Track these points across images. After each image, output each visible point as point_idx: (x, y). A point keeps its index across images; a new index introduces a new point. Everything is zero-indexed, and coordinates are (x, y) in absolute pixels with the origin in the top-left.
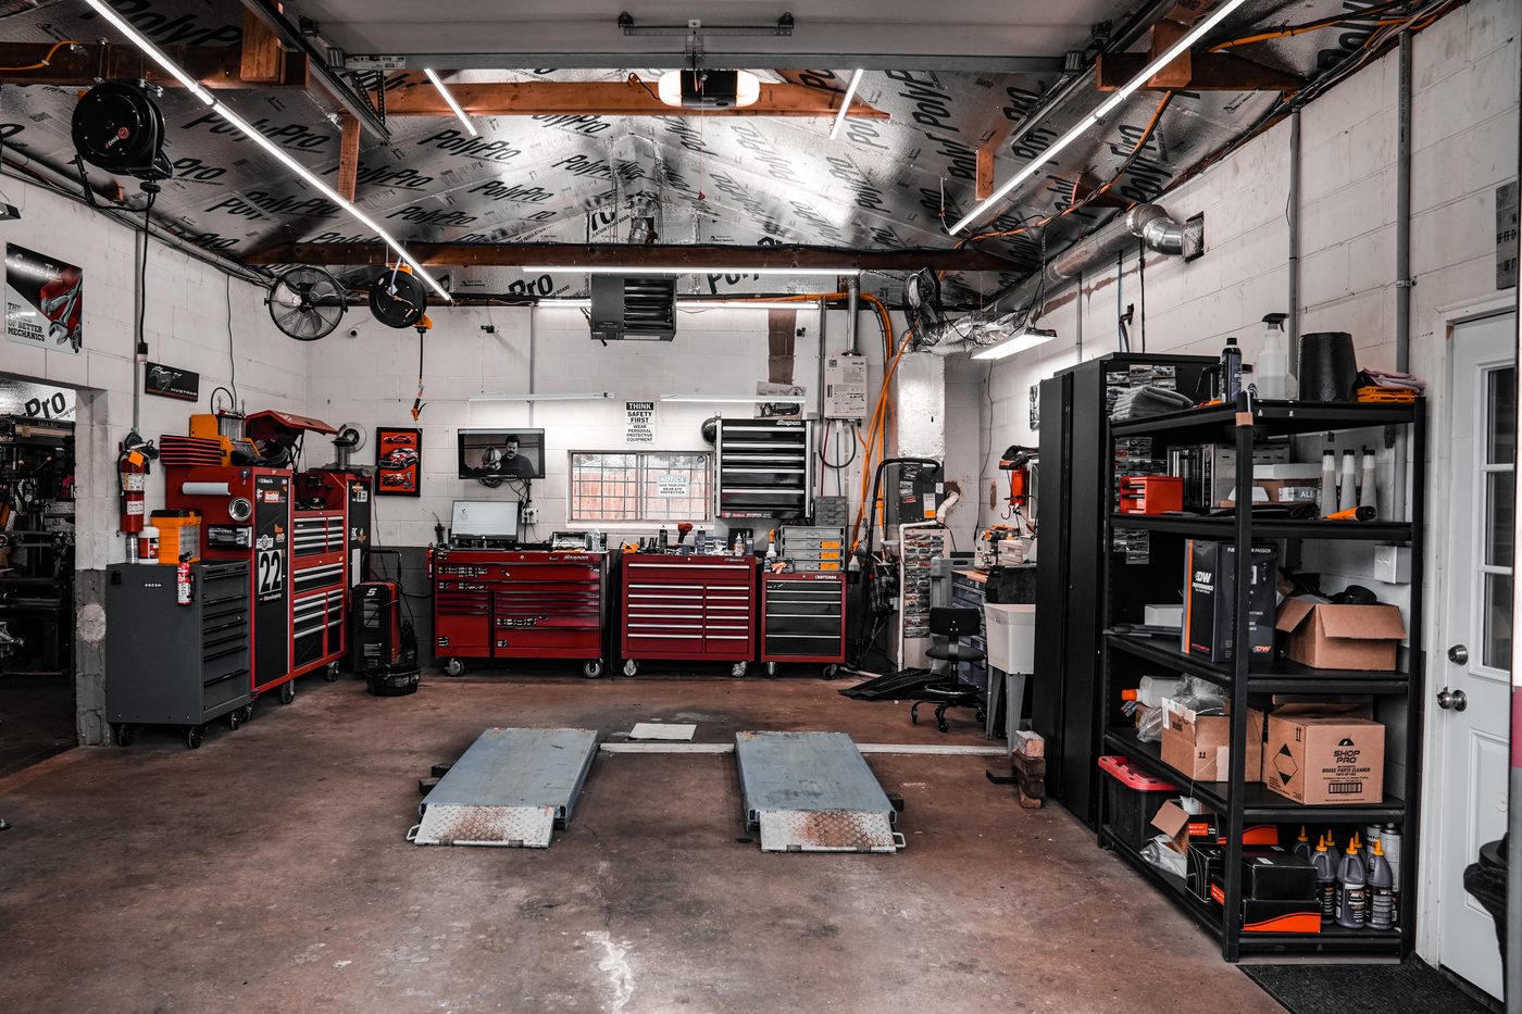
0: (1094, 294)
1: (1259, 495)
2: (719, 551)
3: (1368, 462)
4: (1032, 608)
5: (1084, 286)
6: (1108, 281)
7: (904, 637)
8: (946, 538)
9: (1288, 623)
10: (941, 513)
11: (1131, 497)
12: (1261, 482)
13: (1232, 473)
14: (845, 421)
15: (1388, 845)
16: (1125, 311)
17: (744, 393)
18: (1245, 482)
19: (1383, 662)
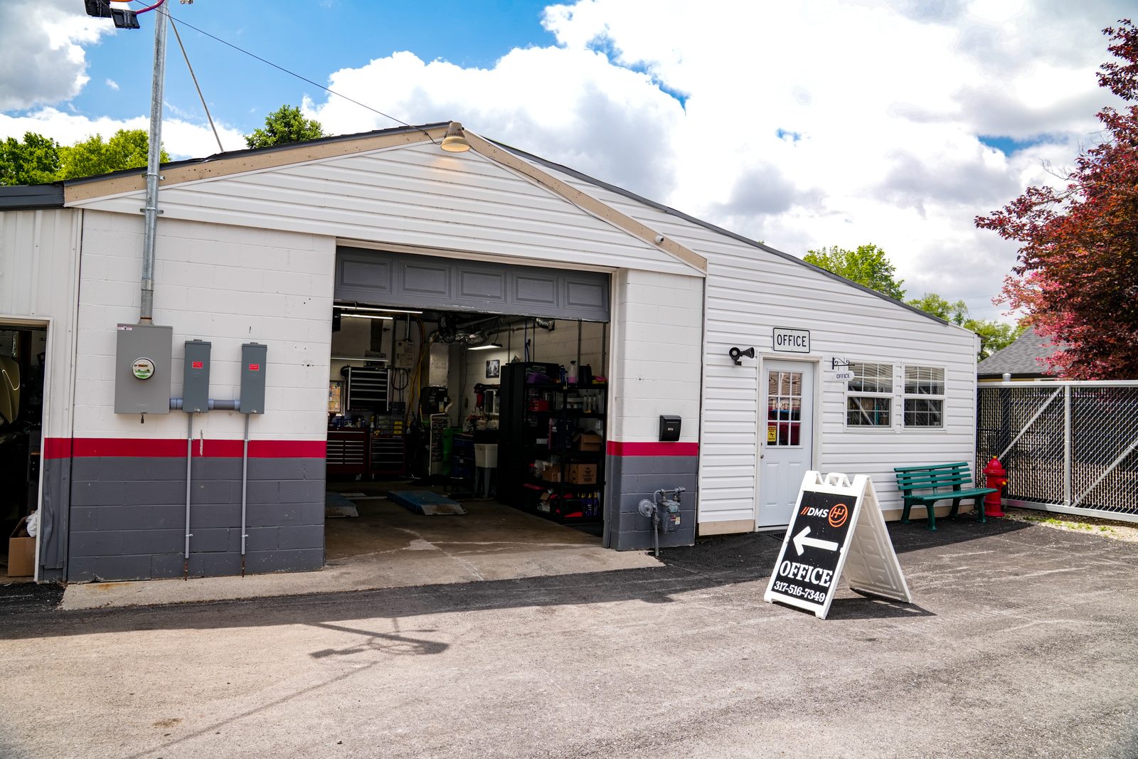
0: (516, 332)
1: (569, 406)
2: (350, 425)
3: (595, 398)
4: (497, 445)
5: (512, 328)
6: (522, 329)
7: (432, 461)
8: (449, 421)
9: (575, 440)
10: (446, 410)
11: (533, 406)
12: (570, 403)
13: (562, 399)
14: (404, 369)
15: (597, 495)
16: (527, 341)
17: (359, 356)
18: (565, 402)
19: (596, 449)
